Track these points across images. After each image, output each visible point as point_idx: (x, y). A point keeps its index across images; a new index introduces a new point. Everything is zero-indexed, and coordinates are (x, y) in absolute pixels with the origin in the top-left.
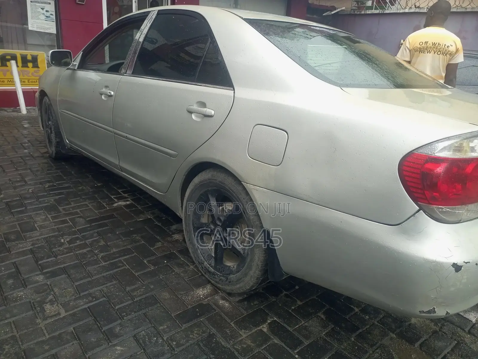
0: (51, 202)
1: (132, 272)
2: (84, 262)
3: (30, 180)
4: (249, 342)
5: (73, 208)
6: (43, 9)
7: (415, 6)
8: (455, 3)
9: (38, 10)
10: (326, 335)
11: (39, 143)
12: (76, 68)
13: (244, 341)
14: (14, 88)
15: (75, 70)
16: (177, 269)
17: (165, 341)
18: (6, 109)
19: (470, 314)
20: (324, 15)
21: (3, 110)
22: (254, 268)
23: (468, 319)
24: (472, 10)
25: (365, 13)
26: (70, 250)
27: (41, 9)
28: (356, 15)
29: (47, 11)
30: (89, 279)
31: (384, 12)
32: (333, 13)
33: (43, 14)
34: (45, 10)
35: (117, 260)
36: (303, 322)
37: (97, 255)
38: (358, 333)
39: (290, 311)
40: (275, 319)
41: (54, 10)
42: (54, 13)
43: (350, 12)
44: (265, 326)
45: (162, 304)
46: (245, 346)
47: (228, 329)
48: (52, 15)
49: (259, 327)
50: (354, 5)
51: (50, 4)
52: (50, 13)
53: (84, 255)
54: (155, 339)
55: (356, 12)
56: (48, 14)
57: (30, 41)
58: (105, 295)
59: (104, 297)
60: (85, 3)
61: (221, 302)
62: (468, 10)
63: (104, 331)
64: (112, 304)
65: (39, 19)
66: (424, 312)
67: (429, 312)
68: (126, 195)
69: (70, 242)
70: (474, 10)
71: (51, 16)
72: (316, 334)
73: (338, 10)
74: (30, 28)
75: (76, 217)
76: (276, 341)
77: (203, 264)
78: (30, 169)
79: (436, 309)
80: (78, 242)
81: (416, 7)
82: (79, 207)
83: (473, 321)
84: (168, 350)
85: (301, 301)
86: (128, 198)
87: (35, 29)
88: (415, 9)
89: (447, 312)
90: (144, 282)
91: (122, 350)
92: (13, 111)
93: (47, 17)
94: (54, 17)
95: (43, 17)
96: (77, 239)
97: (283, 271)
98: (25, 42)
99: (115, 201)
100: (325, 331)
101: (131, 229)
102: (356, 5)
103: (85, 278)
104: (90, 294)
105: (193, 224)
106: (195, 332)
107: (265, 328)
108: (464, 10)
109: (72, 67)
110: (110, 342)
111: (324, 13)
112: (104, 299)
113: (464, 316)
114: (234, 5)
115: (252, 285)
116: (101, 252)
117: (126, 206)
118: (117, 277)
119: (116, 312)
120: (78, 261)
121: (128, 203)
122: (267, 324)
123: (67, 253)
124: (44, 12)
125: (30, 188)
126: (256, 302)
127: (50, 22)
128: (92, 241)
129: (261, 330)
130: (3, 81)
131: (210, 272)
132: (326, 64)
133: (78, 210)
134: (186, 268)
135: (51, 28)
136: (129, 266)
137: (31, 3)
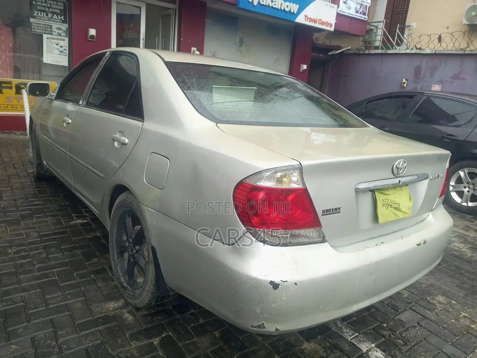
0: (16, 217)
1: (58, 283)
2: (20, 271)
3: (6, 196)
4: (135, 352)
5: (33, 223)
6: (57, 45)
7: (416, 47)
8: (454, 45)
9: (53, 46)
10: (211, 352)
11: (31, 163)
12: (54, 98)
13: (131, 350)
14: (23, 113)
15: (52, 100)
16: (101, 283)
17: (58, 344)
18: (16, 132)
19: (363, 344)
20: (329, 54)
21: (12, 133)
22: (149, 283)
23: (359, 348)
24: (471, 53)
25: (369, 52)
26: (12, 259)
27: (56, 44)
28: (360, 55)
29: (61, 47)
30: (17, 286)
31: (387, 52)
32: (338, 52)
33: (58, 49)
34: (59, 46)
35: (50, 271)
36: (196, 338)
37: (34, 265)
38: (243, 352)
39: (189, 328)
40: (171, 334)
41: (67, 46)
42: (67, 49)
43: (355, 52)
44: (157, 339)
45: (72, 312)
46: (129, 355)
47: (120, 339)
48: (66, 50)
49: (151, 340)
50: (362, 45)
51: (64, 40)
52: (64, 48)
53: (22, 265)
54: (50, 341)
55: (360, 52)
56: (62, 49)
57: (45, 72)
58: (24, 301)
59: (23, 302)
60: (96, 40)
61: (127, 315)
62: (467, 52)
63: (8, 331)
64: (27, 309)
65: (54, 53)
66: (255, 327)
67: (259, 327)
68: (87, 214)
69: (15, 253)
70: (472, 52)
71: (64, 50)
72: (201, 350)
73: (344, 49)
74: (45, 61)
75: (32, 231)
76: (160, 353)
77: (120, 279)
78: (11, 187)
79: (265, 325)
80: (23, 254)
81: (417, 49)
82: (38, 222)
83: (364, 351)
84: (57, 352)
85: (204, 320)
86: (88, 217)
87: (49, 62)
88: (416, 50)
89: (276, 328)
90: (64, 292)
91: (16, 348)
92: (22, 134)
93: (61, 51)
94: (67, 52)
95: (58, 52)
96: (24, 250)
97: (168, 287)
98: (40, 72)
99: (74, 218)
100: (212, 348)
101: (77, 245)
102: (364, 45)
103: (14, 284)
104: (11, 299)
105: (116, 242)
106: (89, 339)
107: (156, 341)
108: (462, 52)
109: (50, 97)
110: (9, 341)
111: (329, 52)
112: (22, 304)
113: (357, 345)
114: (239, 44)
115: (149, 300)
116: (40, 263)
117: (82, 225)
118: (43, 286)
119: (27, 316)
120: (14, 270)
121: (85, 221)
122: (160, 337)
123: (8, 262)
124: (58, 47)
125: (3, 204)
126: (159, 318)
127: (62, 56)
128: (35, 253)
129: (152, 343)
130: (17, 108)
131: (123, 287)
132: (219, 103)
133: (37, 226)
134: (109, 283)
135: (64, 61)
136: (58, 278)
137: (47, 39)
